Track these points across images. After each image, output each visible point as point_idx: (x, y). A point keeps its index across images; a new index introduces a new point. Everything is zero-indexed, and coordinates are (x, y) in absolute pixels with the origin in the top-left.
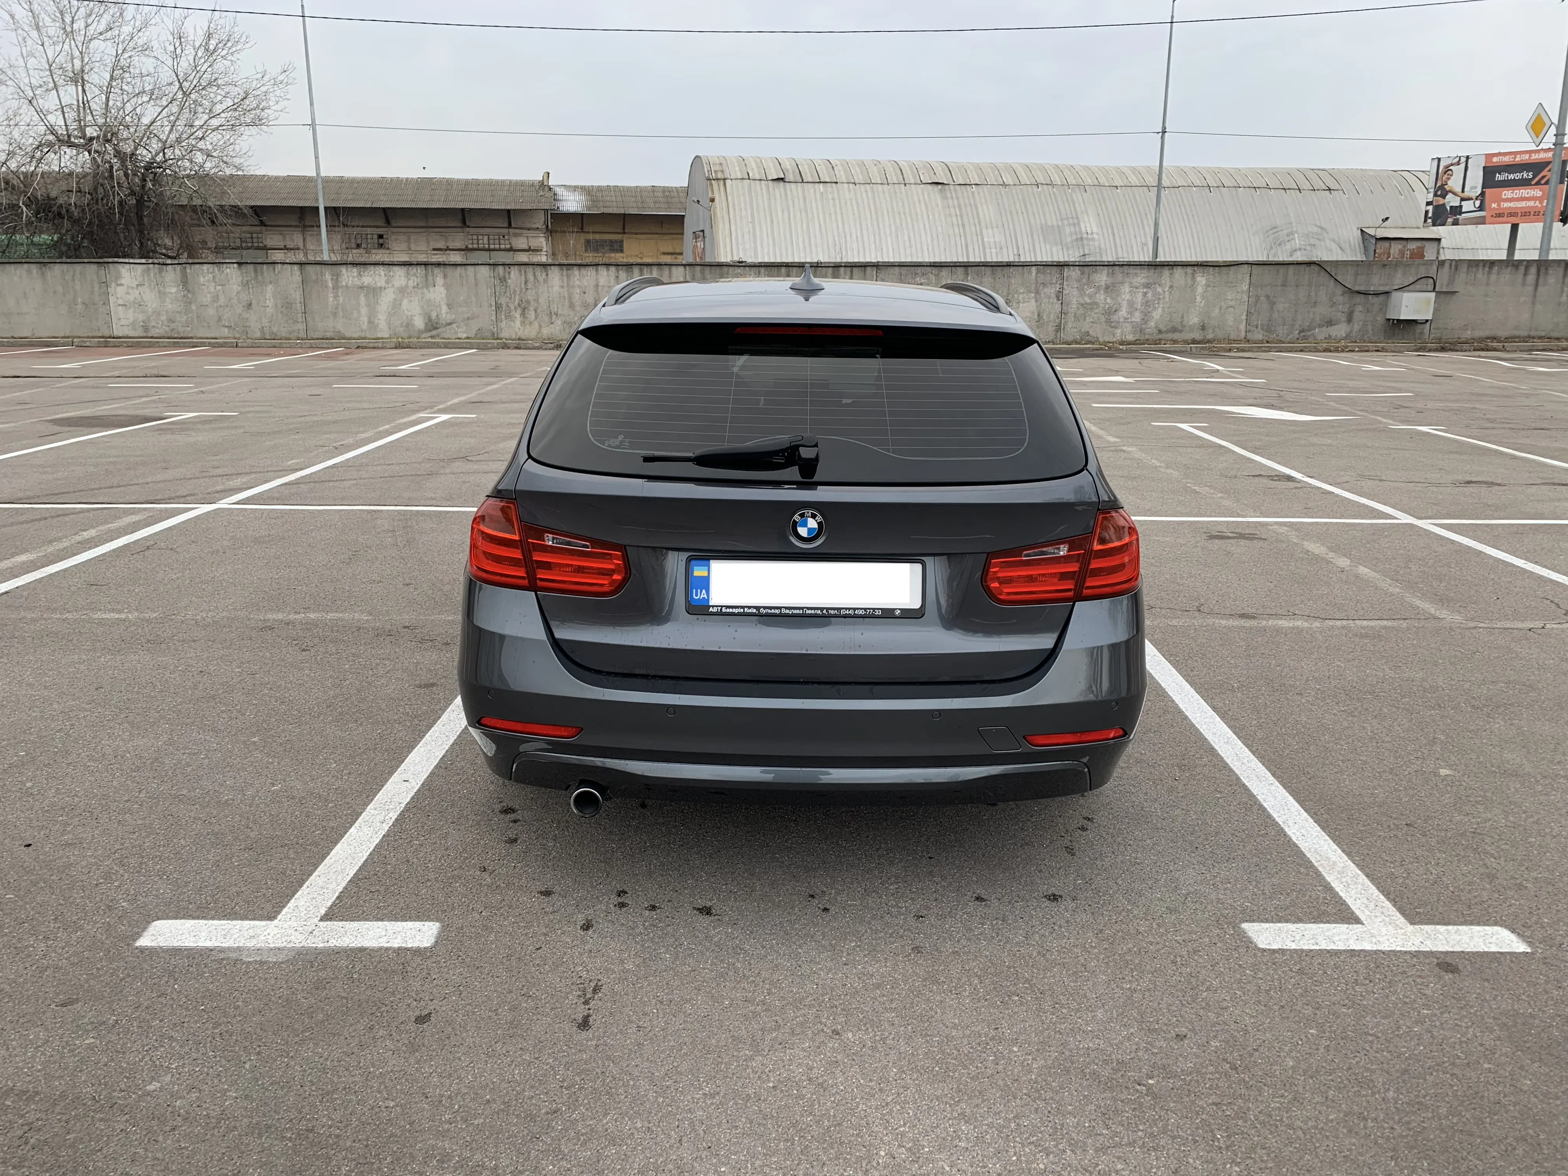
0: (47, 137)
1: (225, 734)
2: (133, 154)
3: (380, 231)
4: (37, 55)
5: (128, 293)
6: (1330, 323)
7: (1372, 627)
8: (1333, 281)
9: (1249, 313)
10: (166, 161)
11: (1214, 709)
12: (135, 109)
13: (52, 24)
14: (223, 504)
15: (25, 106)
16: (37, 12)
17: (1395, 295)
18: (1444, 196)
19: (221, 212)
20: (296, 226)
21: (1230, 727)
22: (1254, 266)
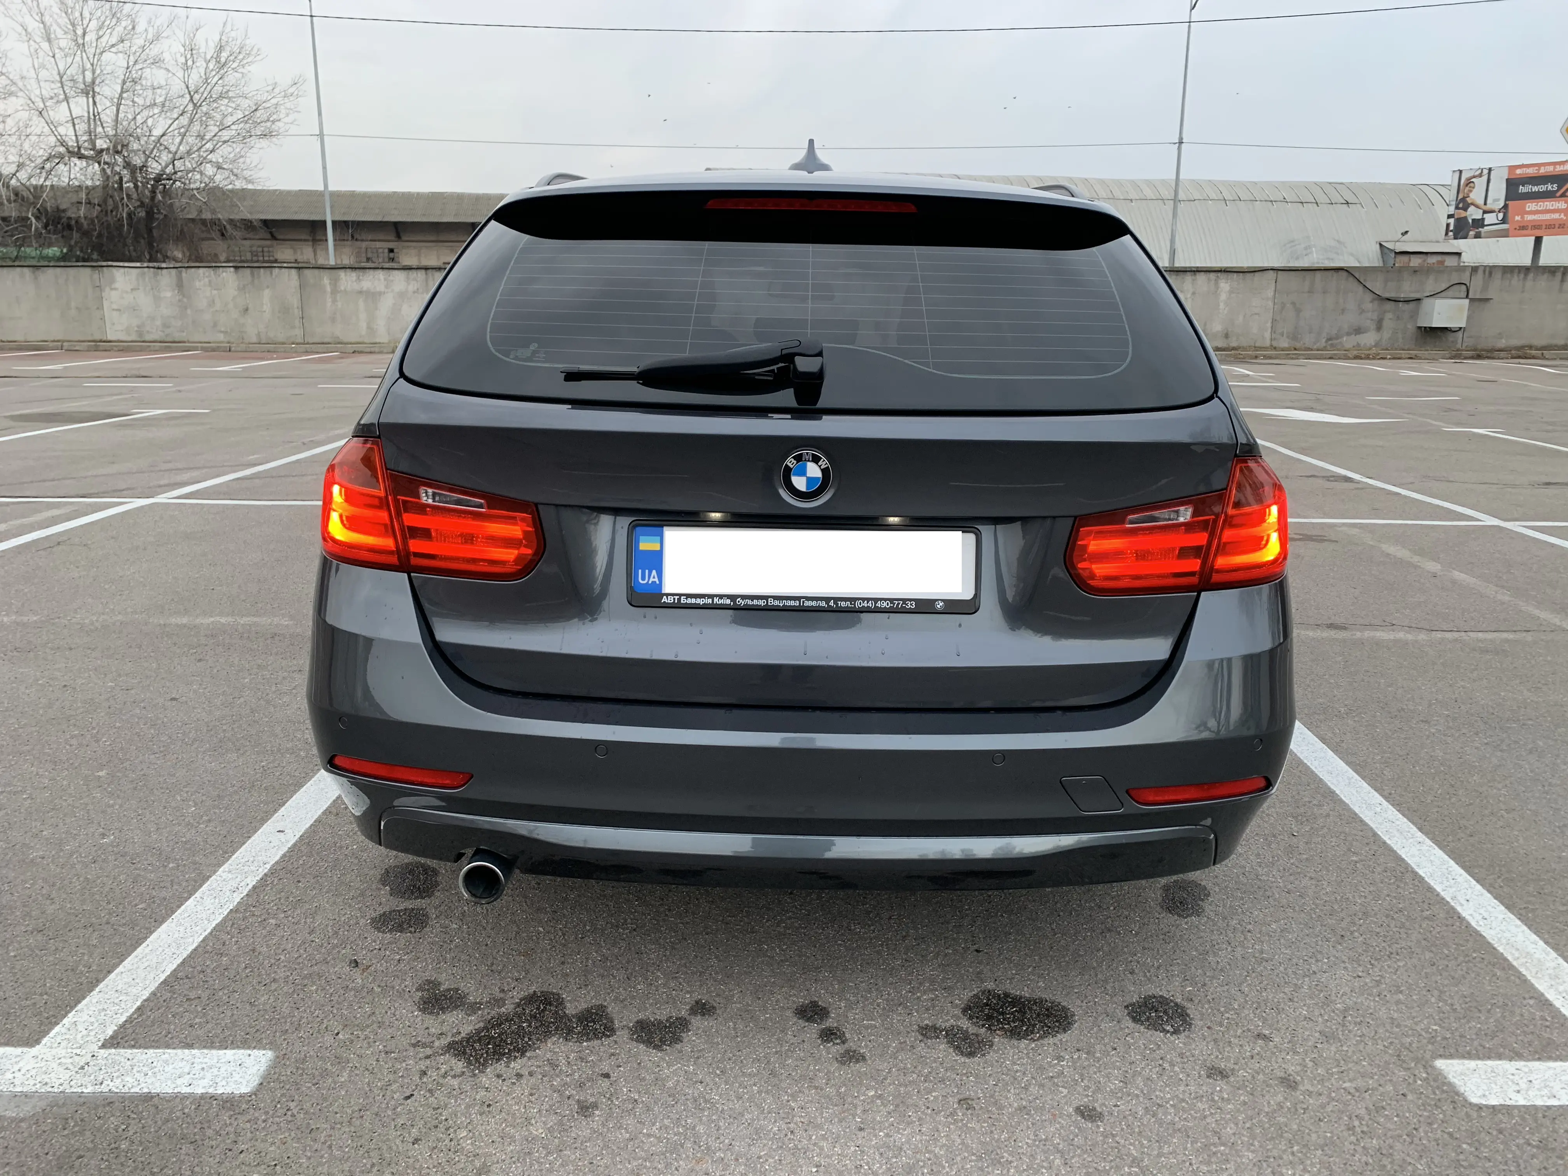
0: (57, 149)
1: (66, 766)
2: (143, 166)
3: (391, 245)
4: (48, 66)
5: (123, 298)
6: (1358, 331)
7: (1491, 640)
8: (1361, 288)
9: (1274, 321)
10: (175, 173)
11: (1323, 740)
12: (145, 122)
13: (64, 36)
14: (161, 499)
15: (36, 119)
16: (48, 24)
17: (1426, 302)
18: (1465, 209)
19: (230, 224)
20: (305, 240)
21: (1348, 763)
22: (1280, 272)
